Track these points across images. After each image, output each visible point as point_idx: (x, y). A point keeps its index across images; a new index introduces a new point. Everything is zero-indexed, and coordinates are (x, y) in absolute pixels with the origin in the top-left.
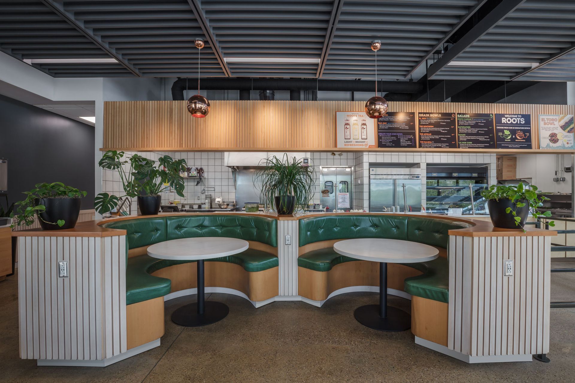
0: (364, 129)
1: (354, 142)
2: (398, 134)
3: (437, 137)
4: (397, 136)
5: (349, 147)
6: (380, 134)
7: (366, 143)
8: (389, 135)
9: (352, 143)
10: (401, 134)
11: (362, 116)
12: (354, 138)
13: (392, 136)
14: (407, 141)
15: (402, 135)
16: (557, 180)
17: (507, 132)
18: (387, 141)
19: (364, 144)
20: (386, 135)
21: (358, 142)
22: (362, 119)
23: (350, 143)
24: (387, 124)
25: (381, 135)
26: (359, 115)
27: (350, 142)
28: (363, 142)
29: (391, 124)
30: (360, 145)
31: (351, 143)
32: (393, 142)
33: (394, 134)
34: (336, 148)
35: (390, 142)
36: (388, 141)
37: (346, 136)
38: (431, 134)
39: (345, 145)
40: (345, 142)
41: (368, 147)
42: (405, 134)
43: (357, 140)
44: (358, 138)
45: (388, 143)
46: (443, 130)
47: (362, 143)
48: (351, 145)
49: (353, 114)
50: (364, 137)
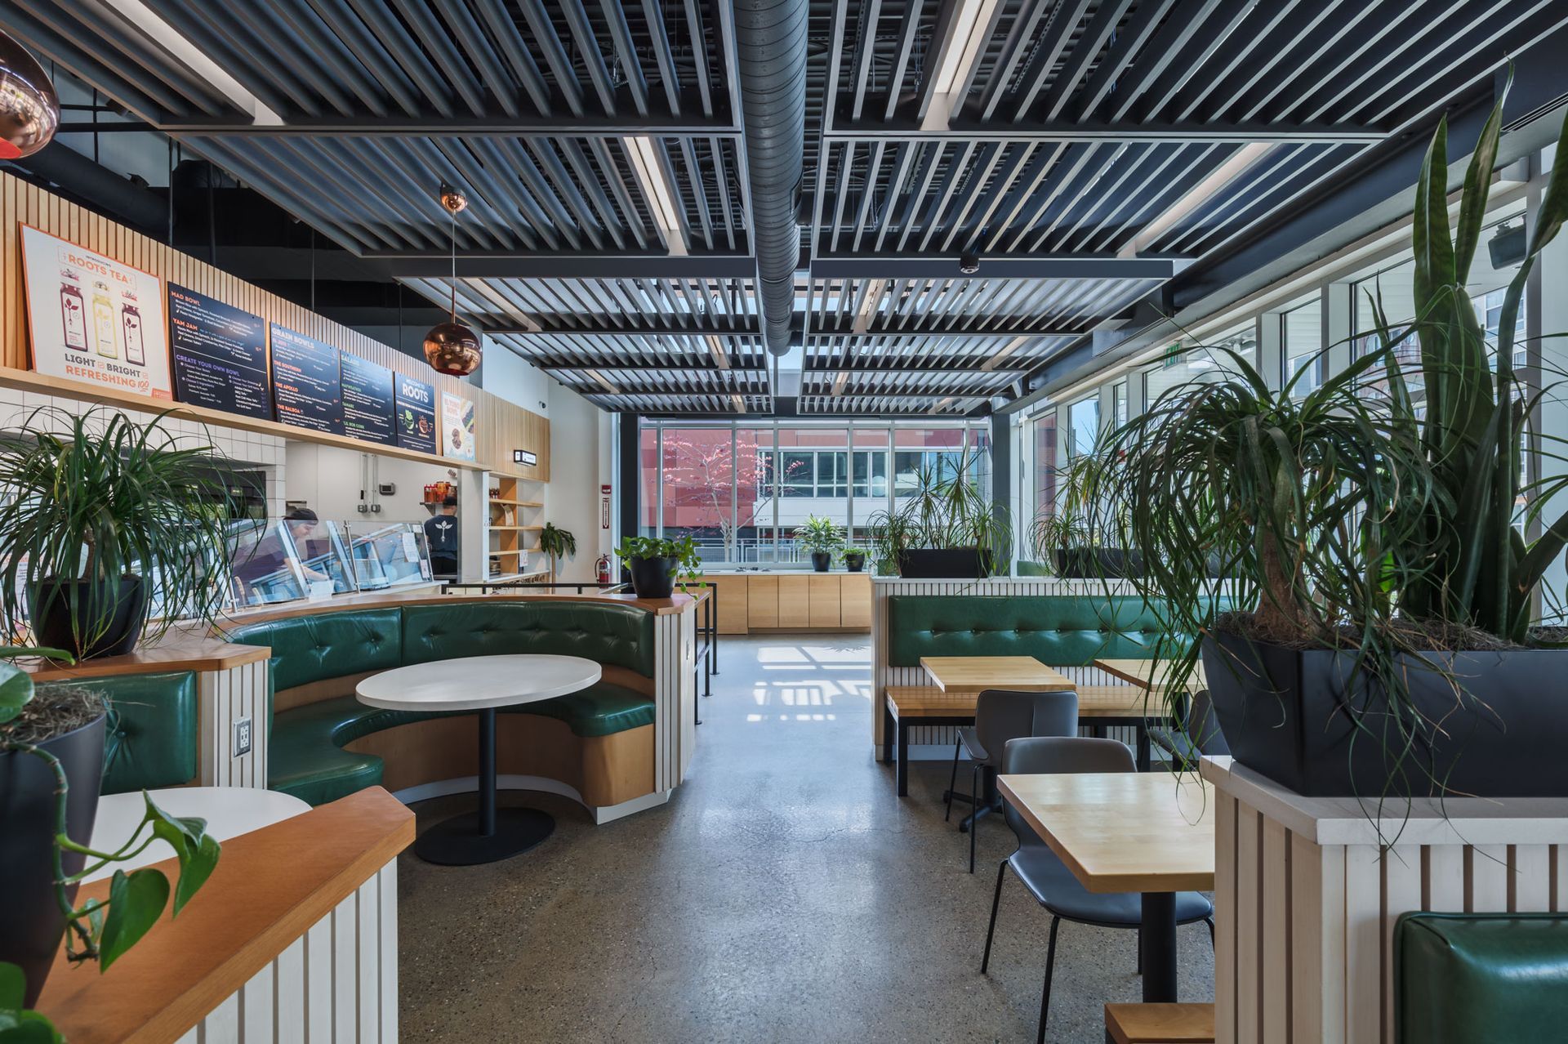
0: (134, 326)
1: (101, 366)
2: (228, 371)
3: (309, 400)
4: (225, 376)
5: (86, 379)
6: (182, 358)
7: (141, 379)
8: (205, 368)
9: (95, 369)
10: (235, 373)
11: (124, 279)
12: (101, 352)
13: (214, 372)
14: (249, 395)
15: (236, 376)
16: (364, 510)
17: (409, 416)
18: (200, 385)
19: (136, 379)
20: (197, 365)
21: (116, 369)
22: (125, 292)
23: (86, 367)
24: (198, 331)
25: (184, 362)
26: (113, 272)
27: (87, 362)
28: (133, 373)
29: (210, 336)
30: (123, 381)
31: (90, 368)
32: (216, 390)
33: (219, 369)
34: (29, 373)
35: (210, 390)
36: (205, 387)
37: (68, 334)
38: (296, 390)
39: (68, 371)
40: (70, 358)
41: (149, 393)
42: (245, 375)
43: (112, 362)
44: (114, 355)
45: (203, 391)
46: (319, 385)
47: (129, 377)
48: (91, 375)
49: (93, 262)
50: (135, 356)
